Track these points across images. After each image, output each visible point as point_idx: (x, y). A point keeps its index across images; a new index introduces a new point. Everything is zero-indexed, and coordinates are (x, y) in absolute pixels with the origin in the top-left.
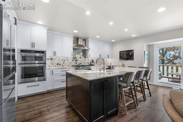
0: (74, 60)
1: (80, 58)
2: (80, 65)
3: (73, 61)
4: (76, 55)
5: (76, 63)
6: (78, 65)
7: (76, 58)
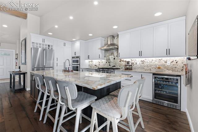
0: (108, 62)
1: (114, 59)
2: (114, 67)
3: (106, 63)
4: (110, 56)
5: (110, 65)
6: (112, 67)
7: (109, 59)
